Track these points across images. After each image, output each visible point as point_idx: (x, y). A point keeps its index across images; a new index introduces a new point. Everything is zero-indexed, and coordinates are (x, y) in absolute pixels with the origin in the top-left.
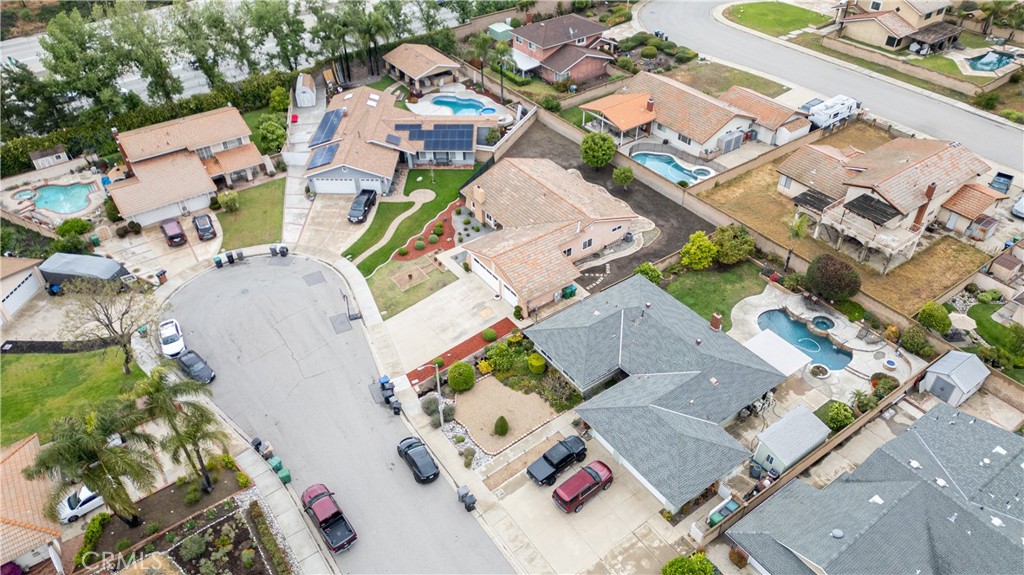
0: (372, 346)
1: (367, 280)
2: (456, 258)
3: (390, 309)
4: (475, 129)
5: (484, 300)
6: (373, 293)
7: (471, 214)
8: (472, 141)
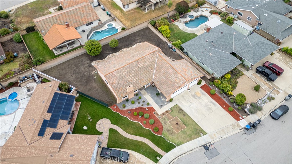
0: (224, 137)
1: (178, 146)
2: (161, 106)
3: (199, 132)
4: (59, 92)
5: (191, 94)
6: (188, 141)
7: (127, 100)
8: (68, 95)
